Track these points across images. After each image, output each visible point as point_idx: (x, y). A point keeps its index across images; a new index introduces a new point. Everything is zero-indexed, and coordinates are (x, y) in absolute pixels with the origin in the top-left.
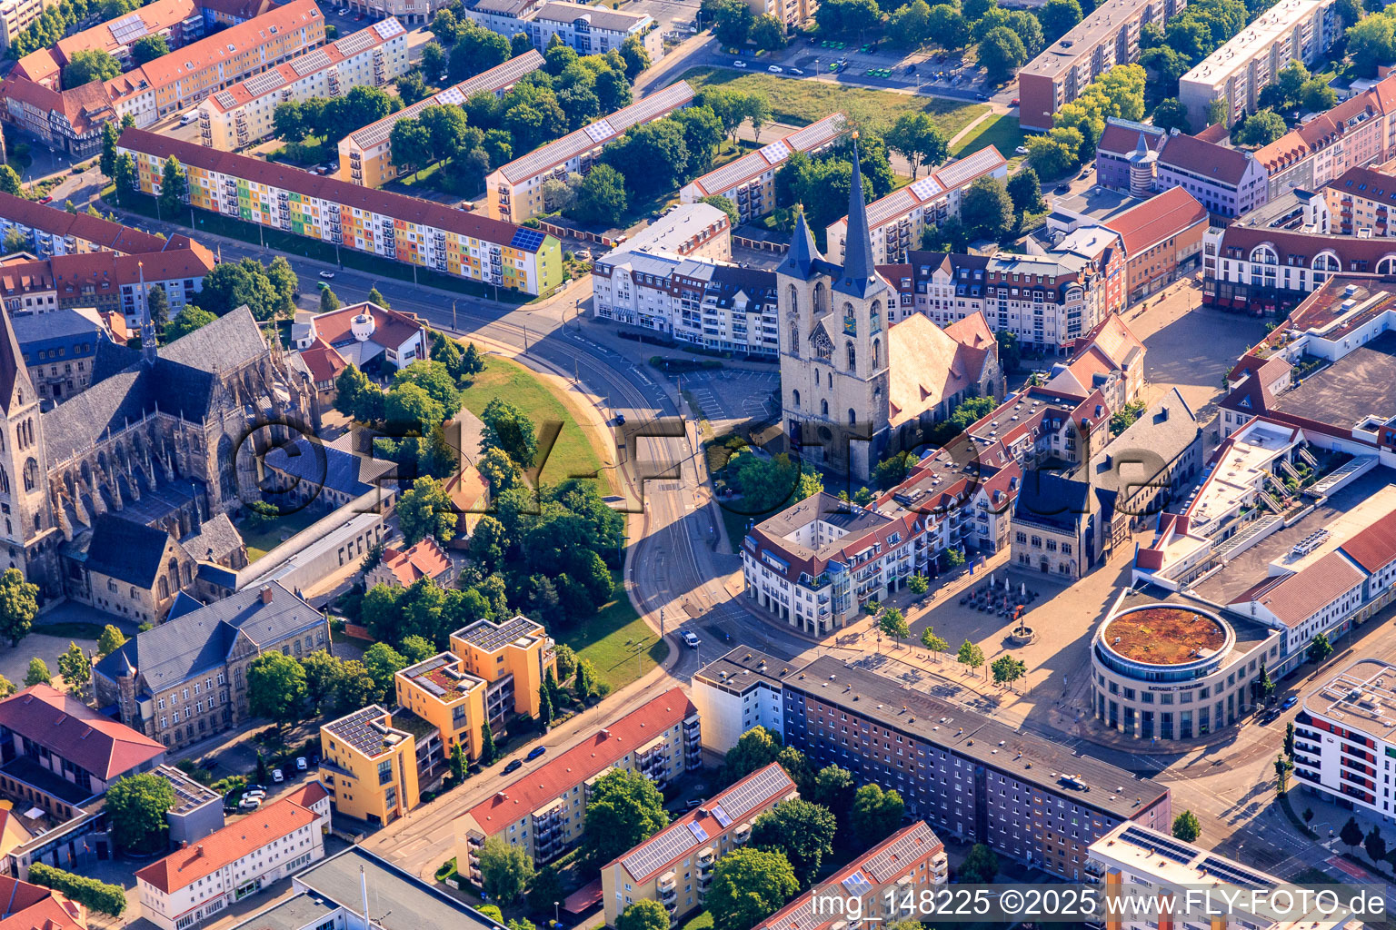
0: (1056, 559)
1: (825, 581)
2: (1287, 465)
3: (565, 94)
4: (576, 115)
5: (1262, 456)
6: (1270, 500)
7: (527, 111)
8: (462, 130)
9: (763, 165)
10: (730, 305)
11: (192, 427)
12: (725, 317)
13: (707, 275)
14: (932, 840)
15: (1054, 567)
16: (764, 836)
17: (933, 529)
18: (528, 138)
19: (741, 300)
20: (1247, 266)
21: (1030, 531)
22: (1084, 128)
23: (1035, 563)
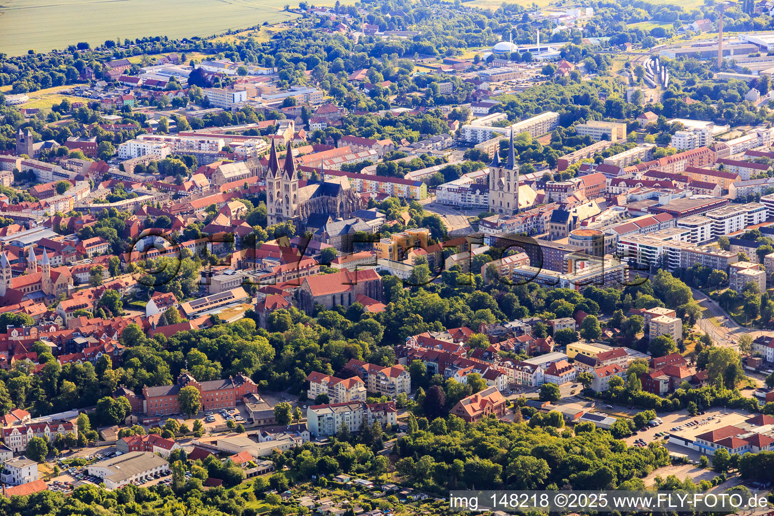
0: (561, 232)
2: (623, 216)
3: (426, 162)
4: (428, 166)
5: (616, 213)
6: (618, 220)
7: (416, 165)
8: (397, 168)
9: (484, 174)
10: (475, 193)
12: (473, 196)
13: (468, 186)
15: (560, 234)
17: (529, 223)
18: (414, 169)
19: (478, 192)
20: (618, 188)
21: (554, 225)
23: (555, 234)
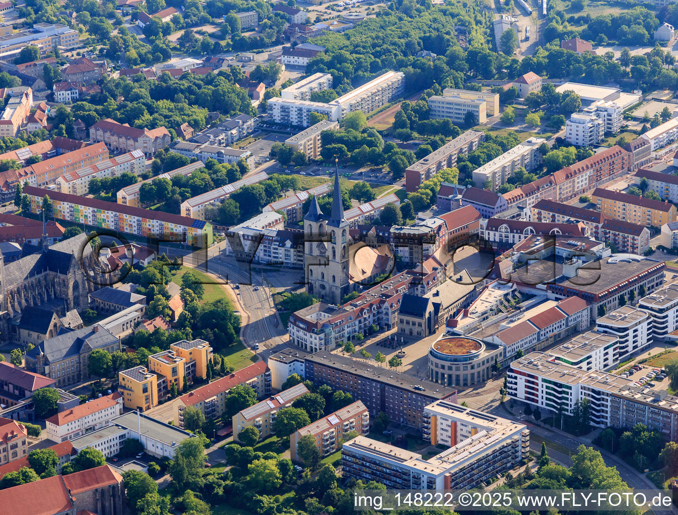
0: (416, 329)
1: (322, 331)
2: (510, 297)
3: (214, 176)
4: (218, 183)
5: (499, 293)
6: (502, 308)
7: (198, 182)
8: (170, 188)
9: (297, 200)
10: (284, 245)
11: (62, 276)
12: (281, 251)
13: (274, 234)
14: (363, 407)
15: (415, 333)
16: (298, 404)
17: (366, 316)
18: (197, 191)
19: (288, 243)
20: (497, 234)
21: (406, 318)
22: (432, 190)
23: (407, 332)
